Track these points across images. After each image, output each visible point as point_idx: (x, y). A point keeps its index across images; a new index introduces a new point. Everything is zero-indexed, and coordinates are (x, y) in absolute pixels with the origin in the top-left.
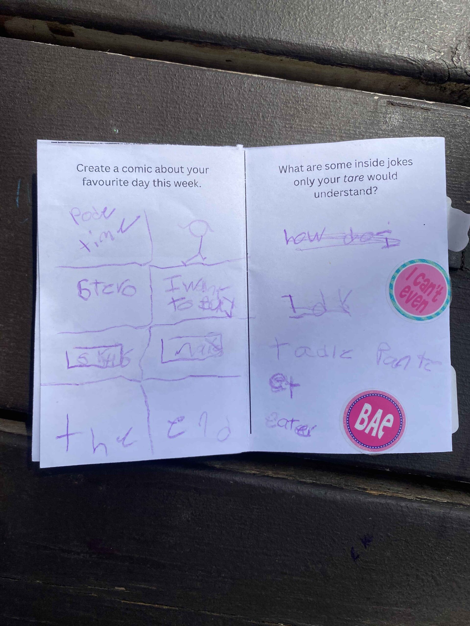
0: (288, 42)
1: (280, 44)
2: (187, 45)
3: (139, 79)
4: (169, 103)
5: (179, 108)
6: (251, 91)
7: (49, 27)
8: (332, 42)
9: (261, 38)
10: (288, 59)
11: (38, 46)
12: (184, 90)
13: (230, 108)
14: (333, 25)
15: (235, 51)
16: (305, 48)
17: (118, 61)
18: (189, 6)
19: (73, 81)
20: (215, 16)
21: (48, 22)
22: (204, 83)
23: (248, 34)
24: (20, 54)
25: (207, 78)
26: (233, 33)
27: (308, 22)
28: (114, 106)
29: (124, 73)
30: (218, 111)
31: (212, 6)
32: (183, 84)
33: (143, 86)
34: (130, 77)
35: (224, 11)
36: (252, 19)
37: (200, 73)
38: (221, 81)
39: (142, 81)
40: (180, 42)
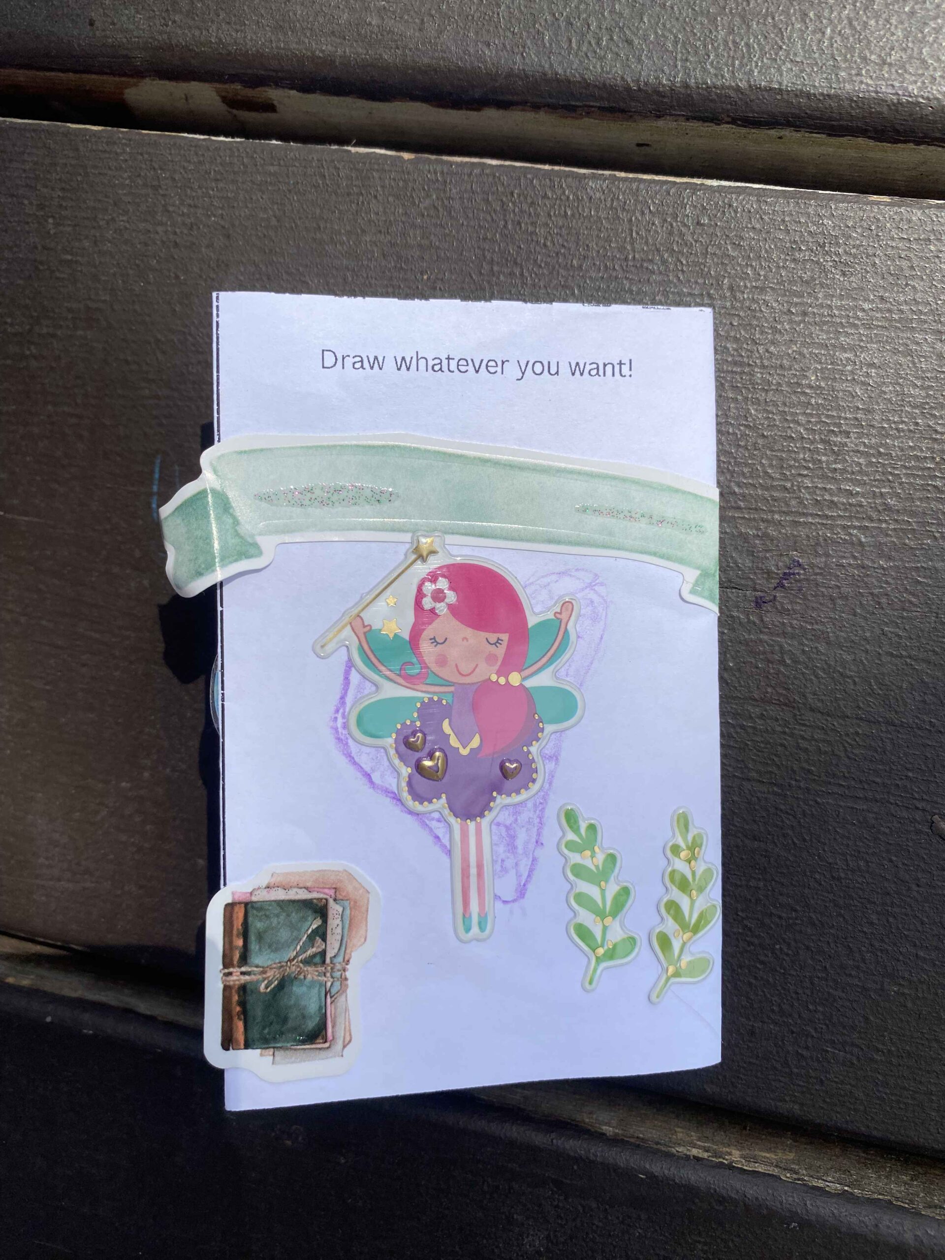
0: (801, 91)
1: (779, 97)
2: (542, 116)
3: (425, 208)
4: (498, 263)
5: (522, 274)
6: (703, 225)
7: (220, 96)
8: (919, 84)
9: (730, 87)
10: (799, 135)
11: (196, 146)
12: (533, 229)
13: (647, 268)
14: (924, 37)
15: (661, 123)
16: (846, 103)
17: (376, 167)
18: (546, 20)
19: (274, 222)
20: (612, 39)
21: (218, 85)
22: (584, 211)
23: (696, 78)
24: (157, 166)
25: (591, 198)
26: (657, 78)
27: (853, 36)
28: (367, 277)
29: (389, 195)
30: (616, 278)
31: (603, 15)
32: (530, 214)
33: (436, 225)
34: (403, 205)
35: (633, 25)
36: (705, 40)
37: (574, 185)
38: (625, 203)
39: (432, 212)
40: (523, 110)
